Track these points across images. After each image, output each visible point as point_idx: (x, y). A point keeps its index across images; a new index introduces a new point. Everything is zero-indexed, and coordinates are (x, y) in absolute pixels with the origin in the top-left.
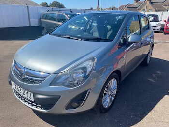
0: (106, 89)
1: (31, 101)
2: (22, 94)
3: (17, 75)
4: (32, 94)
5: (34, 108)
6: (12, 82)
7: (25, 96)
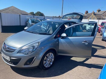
0: (46, 57)
1: (9, 61)
2: (5, 58)
3: (4, 49)
4: (9, 57)
5: (10, 64)
6: (2, 52)
7: (6, 59)
